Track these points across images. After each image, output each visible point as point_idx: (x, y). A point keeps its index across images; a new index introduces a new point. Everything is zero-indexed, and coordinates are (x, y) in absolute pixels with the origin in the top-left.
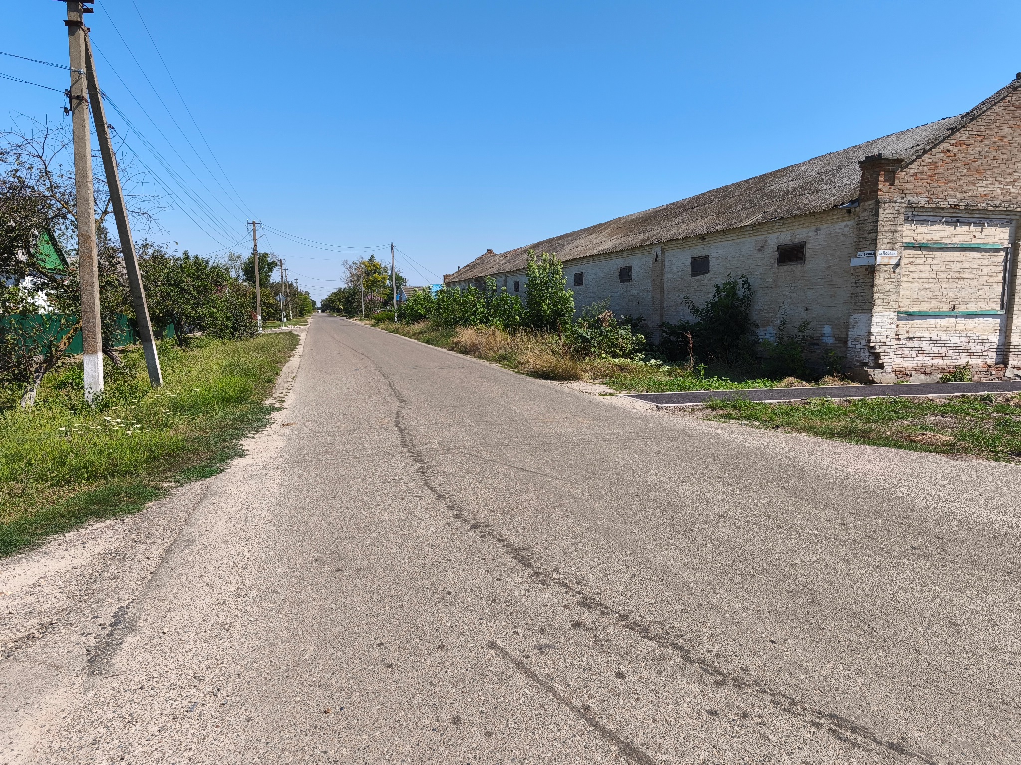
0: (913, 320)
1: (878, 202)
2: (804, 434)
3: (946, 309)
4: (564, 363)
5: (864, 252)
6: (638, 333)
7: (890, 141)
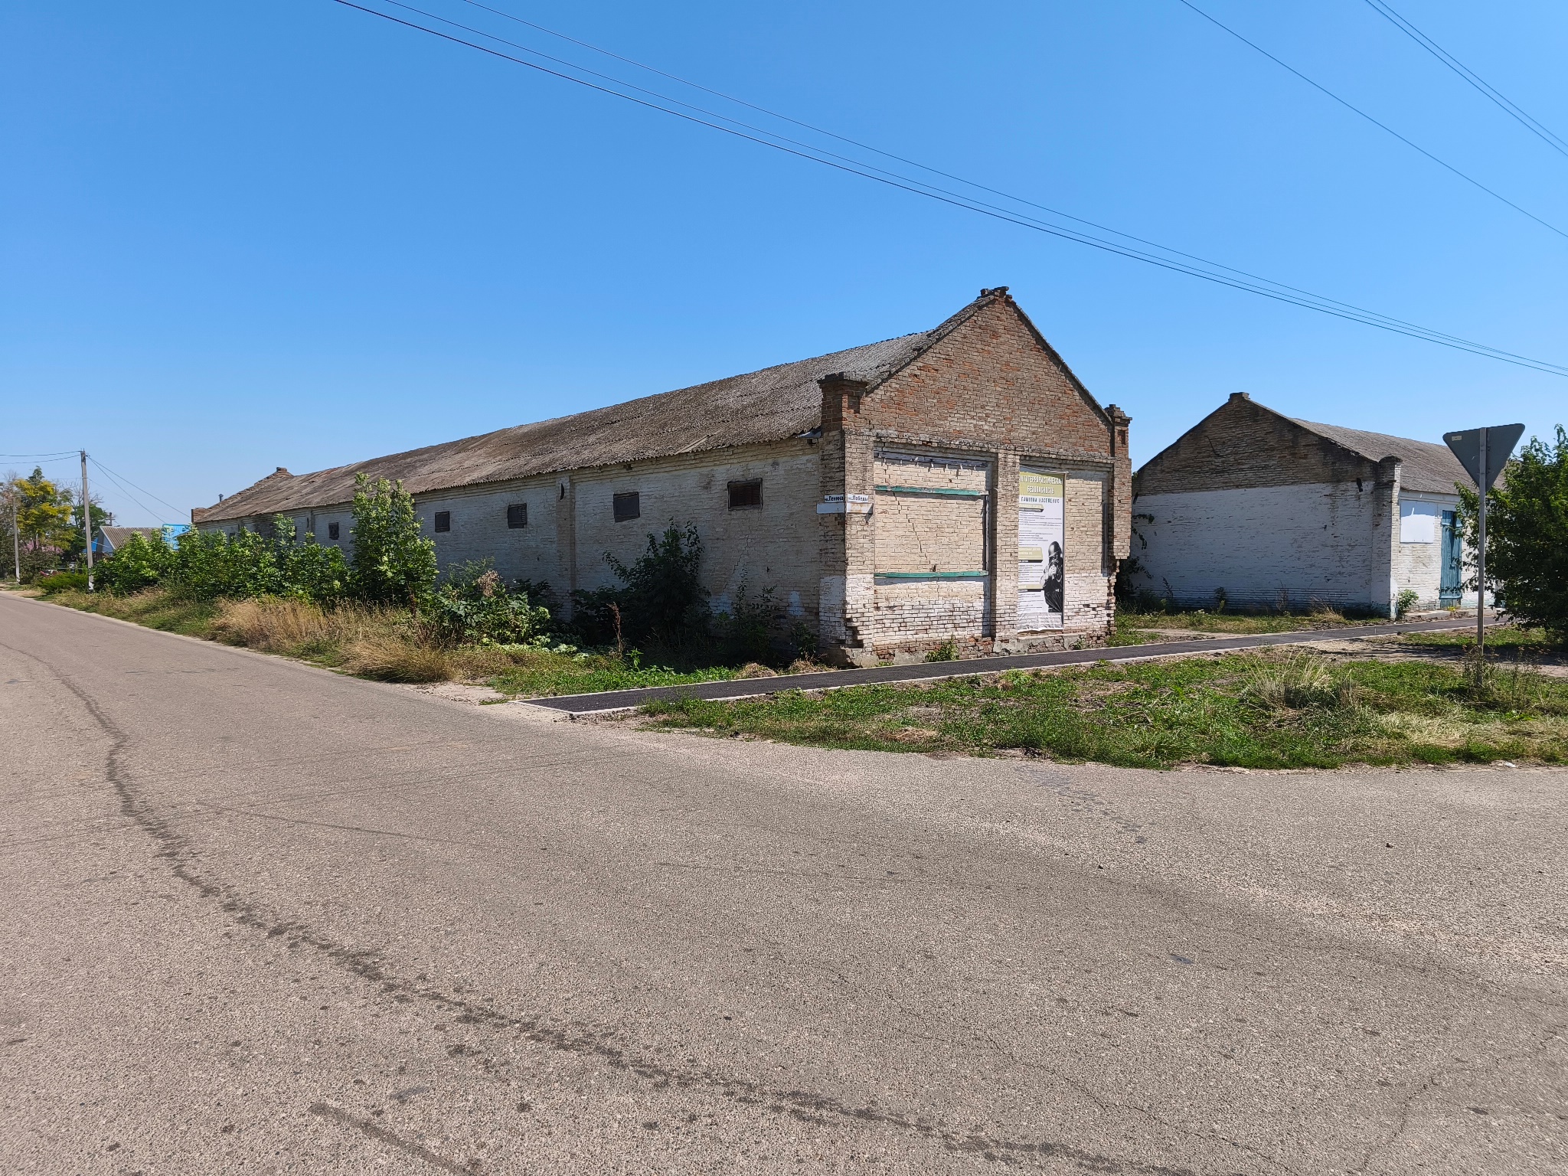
0: (892, 583)
1: (843, 433)
2: (769, 741)
3: (926, 570)
4: (423, 657)
5: (832, 496)
6: (538, 605)
7: (852, 356)
